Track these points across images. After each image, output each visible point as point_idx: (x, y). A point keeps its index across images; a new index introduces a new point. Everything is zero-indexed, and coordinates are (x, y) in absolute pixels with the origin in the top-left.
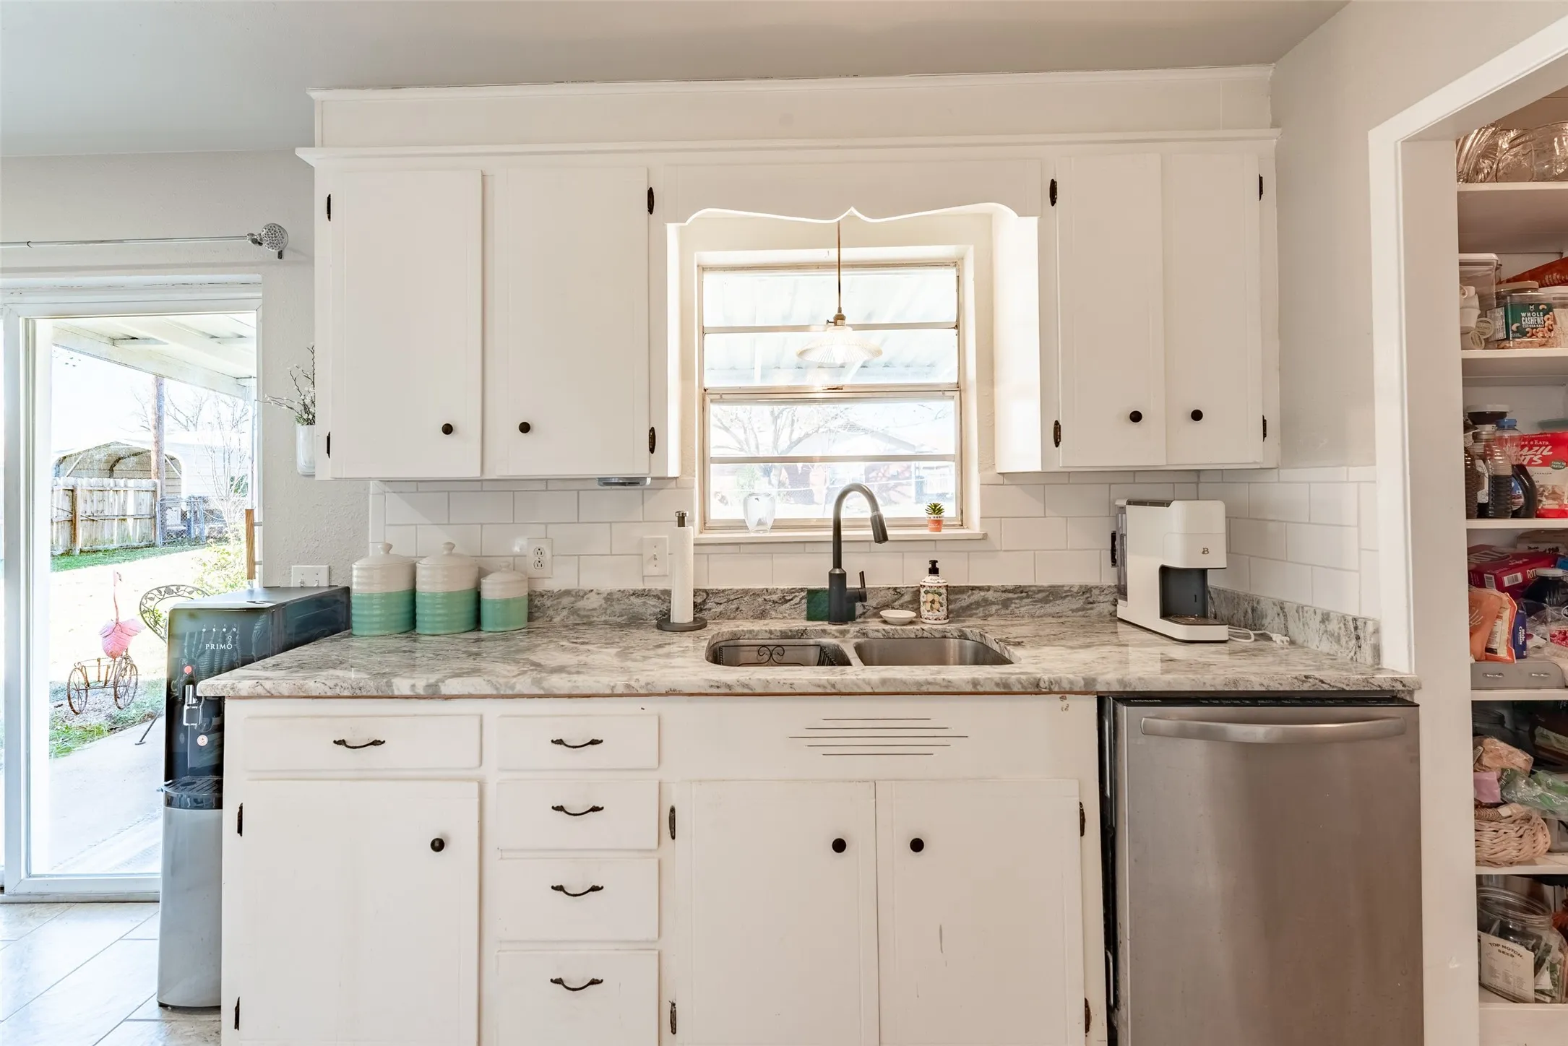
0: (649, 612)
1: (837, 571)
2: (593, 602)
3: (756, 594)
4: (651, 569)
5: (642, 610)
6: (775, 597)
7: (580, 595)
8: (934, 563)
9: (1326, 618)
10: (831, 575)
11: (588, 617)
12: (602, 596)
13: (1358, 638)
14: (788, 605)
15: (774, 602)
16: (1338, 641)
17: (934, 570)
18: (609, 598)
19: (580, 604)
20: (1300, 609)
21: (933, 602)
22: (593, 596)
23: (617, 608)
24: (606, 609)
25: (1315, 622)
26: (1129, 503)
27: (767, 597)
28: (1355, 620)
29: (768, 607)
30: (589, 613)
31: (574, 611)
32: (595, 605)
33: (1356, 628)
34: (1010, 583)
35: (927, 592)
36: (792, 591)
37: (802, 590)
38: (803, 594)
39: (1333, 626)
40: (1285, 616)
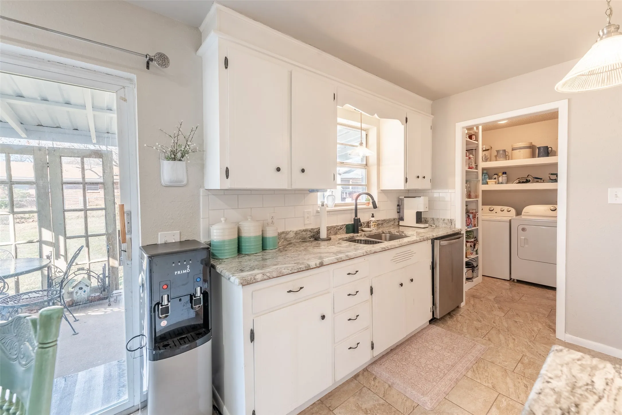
0: (308, 236)
1: (356, 218)
2: (292, 235)
3: (334, 227)
4: (307, 222)
5: (306, 236)
6: (339, 228)
7: (287, 233)
8: (373, 214)
9: (444, 220)
10: (354, 219)
11: (290, 240)
12: (294, 233)
13: (451, 223)
14: (342, 230)
15: (339, 229)
16: (447, 224)
17: (373, 216)
18: (296, 233)
19: (287, 236)
20: (437, 219)
21: (375, 225)
22: (291, 233)
23: (299, 236)
24: (295, 237)
25: (441, 221)
26: (405, 197)
27: (337, 228)
28: (451, 219)
29: (337, 231)
30: (290, 239)
31: (286, 239)
32: (292, 236)
33: (451, 221)
34: (383, 218)
35: (373, 222)
36: (342, 225)
37: (345, 225)
38: (345, 226)
39: (446, 221)
40: (434, 221)
